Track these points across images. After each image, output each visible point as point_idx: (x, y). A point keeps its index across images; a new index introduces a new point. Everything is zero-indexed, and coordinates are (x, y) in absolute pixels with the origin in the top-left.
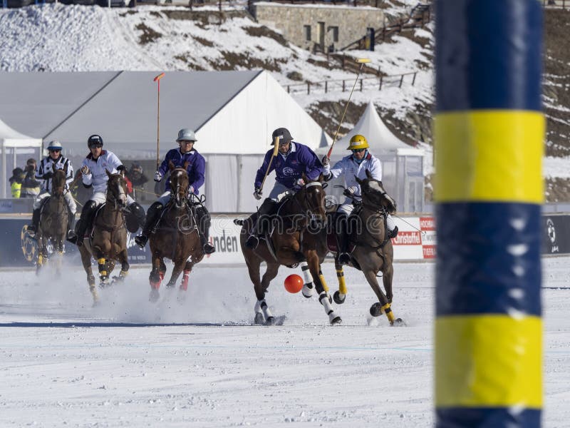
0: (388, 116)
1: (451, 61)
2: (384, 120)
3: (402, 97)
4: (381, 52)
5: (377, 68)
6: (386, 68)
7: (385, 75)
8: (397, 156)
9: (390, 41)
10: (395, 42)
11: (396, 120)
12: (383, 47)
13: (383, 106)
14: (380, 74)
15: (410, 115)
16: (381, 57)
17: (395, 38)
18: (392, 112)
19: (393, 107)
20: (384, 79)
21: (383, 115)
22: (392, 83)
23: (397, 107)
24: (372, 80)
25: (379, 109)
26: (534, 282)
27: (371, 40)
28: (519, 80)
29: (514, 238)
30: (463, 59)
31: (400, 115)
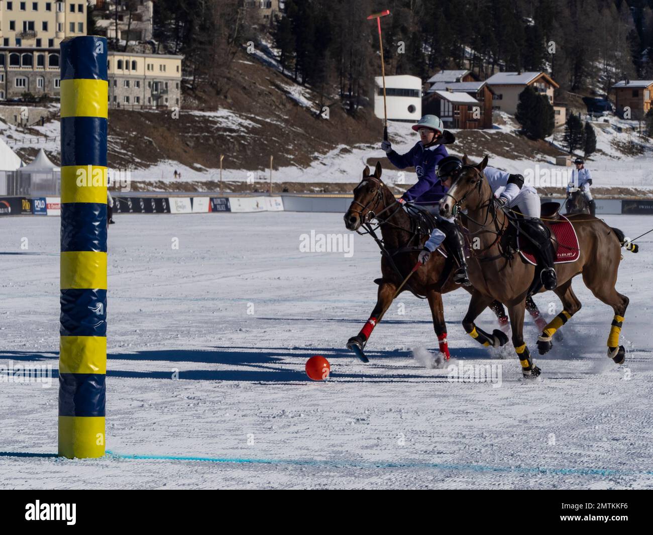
0: (49, 154)
1: (68, 144)
2: (47, 156)
3: (55, 146)
4: (47, 127)
5: (44, 133)
6: (48, 133)
7: (48, 136)
8: (53, 172)
9: (50, 122)
10: (52, 123)
11: (53, 156)
12: (47, 125)
13: (47, 149)
14: (46, 136)
15: (58, 153)
16: (47, 129)
17: (52, 121)
18: (51, 152)
19: (52, 150)
20: (48, 138)
21: (47, 153)
22: (51, 140)
23: (53, 150)
24: (42, 139)
25: (46, 151)
26: (103, 236)
27: (43, 121)
28: (97, 152)
29: (95, 219)
30: (73, 144)
31: (54, 154)
